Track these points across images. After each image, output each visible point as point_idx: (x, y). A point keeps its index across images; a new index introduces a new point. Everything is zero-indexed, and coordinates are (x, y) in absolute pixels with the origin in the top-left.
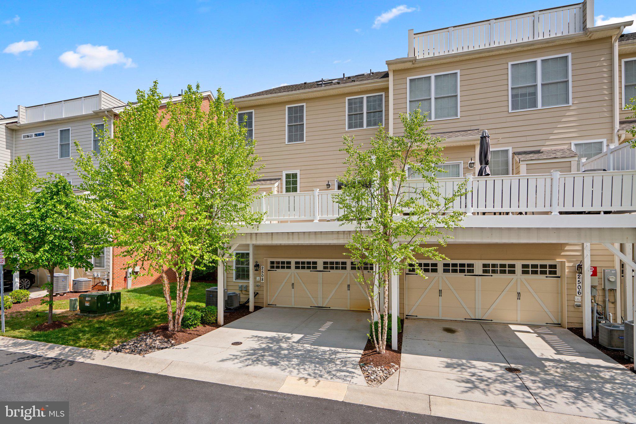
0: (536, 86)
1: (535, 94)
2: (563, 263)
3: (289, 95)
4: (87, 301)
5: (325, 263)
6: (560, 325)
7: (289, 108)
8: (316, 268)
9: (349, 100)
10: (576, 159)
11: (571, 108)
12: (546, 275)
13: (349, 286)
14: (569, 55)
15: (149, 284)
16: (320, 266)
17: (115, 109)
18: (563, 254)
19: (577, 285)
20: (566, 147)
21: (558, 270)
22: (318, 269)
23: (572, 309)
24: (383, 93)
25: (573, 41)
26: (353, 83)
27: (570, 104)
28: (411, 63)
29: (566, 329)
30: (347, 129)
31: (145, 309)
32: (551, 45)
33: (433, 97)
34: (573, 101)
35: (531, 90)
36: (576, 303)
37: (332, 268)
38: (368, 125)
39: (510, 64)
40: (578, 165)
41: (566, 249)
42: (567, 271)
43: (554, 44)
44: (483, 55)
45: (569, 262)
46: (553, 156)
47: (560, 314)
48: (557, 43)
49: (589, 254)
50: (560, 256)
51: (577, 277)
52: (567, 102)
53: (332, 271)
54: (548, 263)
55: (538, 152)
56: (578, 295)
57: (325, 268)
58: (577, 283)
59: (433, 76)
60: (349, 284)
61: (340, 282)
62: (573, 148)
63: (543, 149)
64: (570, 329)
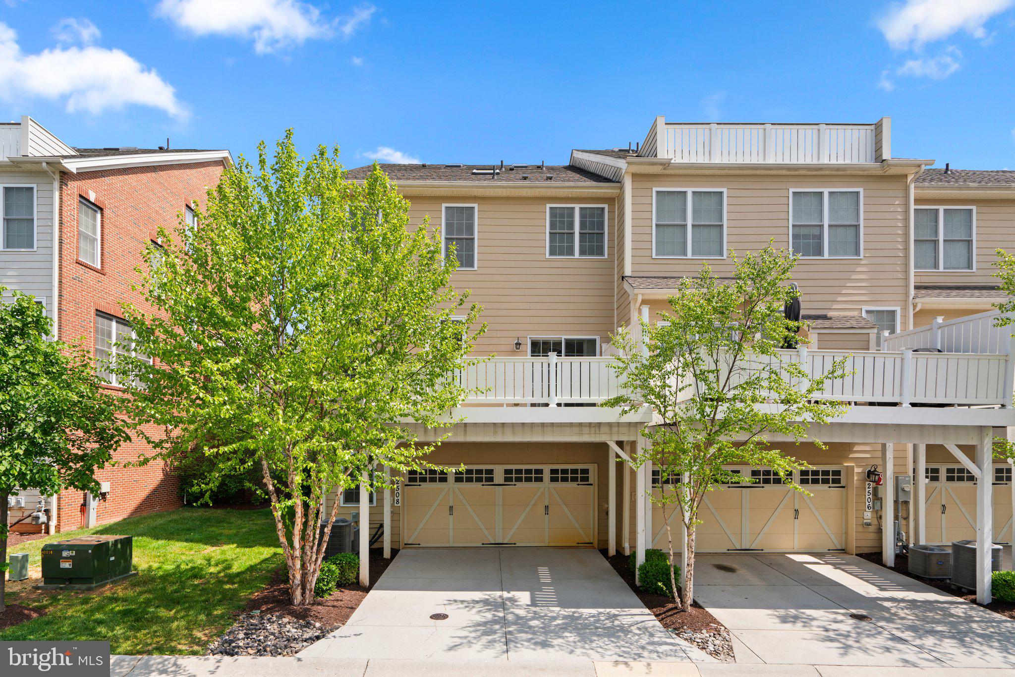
0: (821, 226)
1: (820, 237)
2: (850, 470)
3: (452, 187)
4: (65, 558)
5: (507, 472)
6: (843, 551)
7: (447, 208)
8: (491, 479)
9: (551, 208)
10: (875, 331)
11: (863, 262)
12: (829, 485)
13: (547, 507)
14: (861, 190)
15: (125, 516)
16: (499, 477)
17: (65, 161)
18: (851, 456)
19: (867, 497)
20: (855, 313)
21: (843, 477)
22: (496, 481)
23: (861, 529)
24: (606, 206)
25: (866, 173)
26: (548, 183)
27: (862, 256)
28: (661, 167)
29: (854, 556)
30: (547, 256)
31: (178, 566)
32: (840, 173)
33: (690, 222)
34: (865, 253)
35: (816, 231)
36: (865, 521)
37: (519, 480)
38: (582, 253)
39: (791, 190)
40: (878, 338)
41: (855, 449)
42: (856, 478)
43: (844, 173)
44: (758, 172)
45: (859, 466)
46: (848, 325)
47: (844, 535)
48: (848, 173)
49: (892, 457)
50: (847, 458)
51: (867, 486)
52: (857, 253)
53: (519, 484)
54: (831, 468)
55: (825, 317)
56: (867, 510)
57: (506, 479)
58: (867, 494)
59: (690, 191)
60: (547, 504)
61: (532, 503)
62: (864, 315)
63: (830, 314)
64: (860, 555)
